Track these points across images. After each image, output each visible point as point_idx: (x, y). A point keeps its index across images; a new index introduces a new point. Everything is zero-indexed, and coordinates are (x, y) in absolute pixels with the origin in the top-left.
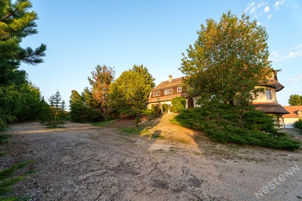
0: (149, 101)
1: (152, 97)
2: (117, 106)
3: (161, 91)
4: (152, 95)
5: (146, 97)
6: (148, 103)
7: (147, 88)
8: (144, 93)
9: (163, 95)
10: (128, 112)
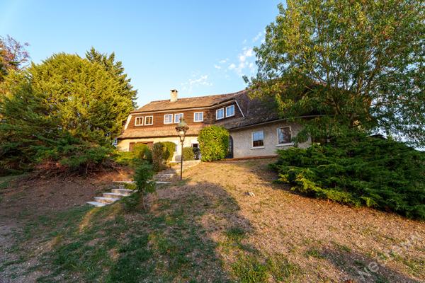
0: (124, 135)
1: (132, 126)
2: (26, 137)
3: (155, 115)
4: (132, 121)
5: (119, 123)
6: (120, 140)
7: (124, 104)
8: (117, 114)
9: (159, 124)
10: (71, 154)
